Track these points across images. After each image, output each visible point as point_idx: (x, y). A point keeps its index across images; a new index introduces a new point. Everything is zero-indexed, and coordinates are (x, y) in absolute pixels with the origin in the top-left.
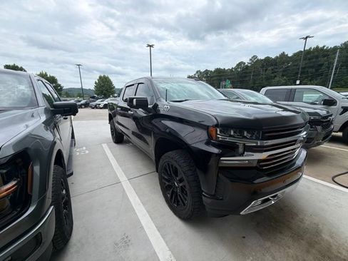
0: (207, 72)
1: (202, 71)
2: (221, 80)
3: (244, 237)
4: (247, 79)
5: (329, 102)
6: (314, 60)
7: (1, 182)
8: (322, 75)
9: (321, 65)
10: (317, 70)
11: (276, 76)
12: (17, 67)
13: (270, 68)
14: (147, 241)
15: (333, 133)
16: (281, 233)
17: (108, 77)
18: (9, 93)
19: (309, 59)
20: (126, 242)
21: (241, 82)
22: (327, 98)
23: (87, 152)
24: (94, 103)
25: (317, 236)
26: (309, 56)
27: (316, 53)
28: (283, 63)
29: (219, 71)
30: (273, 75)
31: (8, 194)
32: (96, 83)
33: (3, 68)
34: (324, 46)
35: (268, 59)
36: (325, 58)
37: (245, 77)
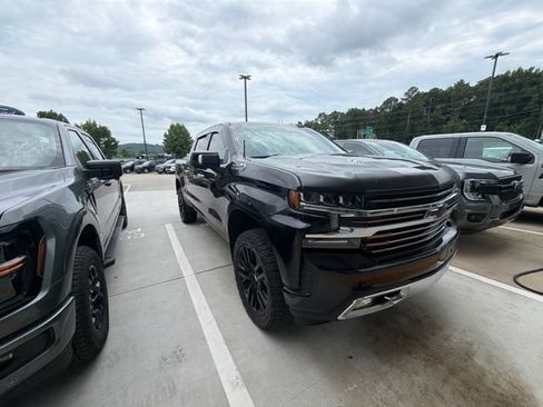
0: (335, 114)
1: (328, 113)
2: (358, 127)
3: (351, 357)
4: (402, 124)
5: (522, 158)
6: (515, 91)
7: (2, 256)
8: (528, 115)
9: (528, 99)
10: (519, 109)
11: (448, 119)
12: (55, 114)
13: (439, 107)
14: (208, 357)
15: (526, 208)
16: (409, 353)
17: (183, 127)
18: (35, 148)
19: (506, 90)
20: (179, 356)
21: (391, 130)
22: (519, 152)
23: (143, 235)
24: (162, 166)
25: (466, 361)
26: (505, 85)
27: (517, 80)
28: (461, 98)
29: (354, 113)
30: (443, 117)
31: (11, 273)
32: (165, 135)
33: (34, 116)
34: (532, 68)
35: (435, 92)
36: (534, 88)
37: (398, 121)
